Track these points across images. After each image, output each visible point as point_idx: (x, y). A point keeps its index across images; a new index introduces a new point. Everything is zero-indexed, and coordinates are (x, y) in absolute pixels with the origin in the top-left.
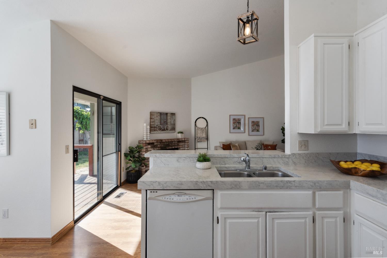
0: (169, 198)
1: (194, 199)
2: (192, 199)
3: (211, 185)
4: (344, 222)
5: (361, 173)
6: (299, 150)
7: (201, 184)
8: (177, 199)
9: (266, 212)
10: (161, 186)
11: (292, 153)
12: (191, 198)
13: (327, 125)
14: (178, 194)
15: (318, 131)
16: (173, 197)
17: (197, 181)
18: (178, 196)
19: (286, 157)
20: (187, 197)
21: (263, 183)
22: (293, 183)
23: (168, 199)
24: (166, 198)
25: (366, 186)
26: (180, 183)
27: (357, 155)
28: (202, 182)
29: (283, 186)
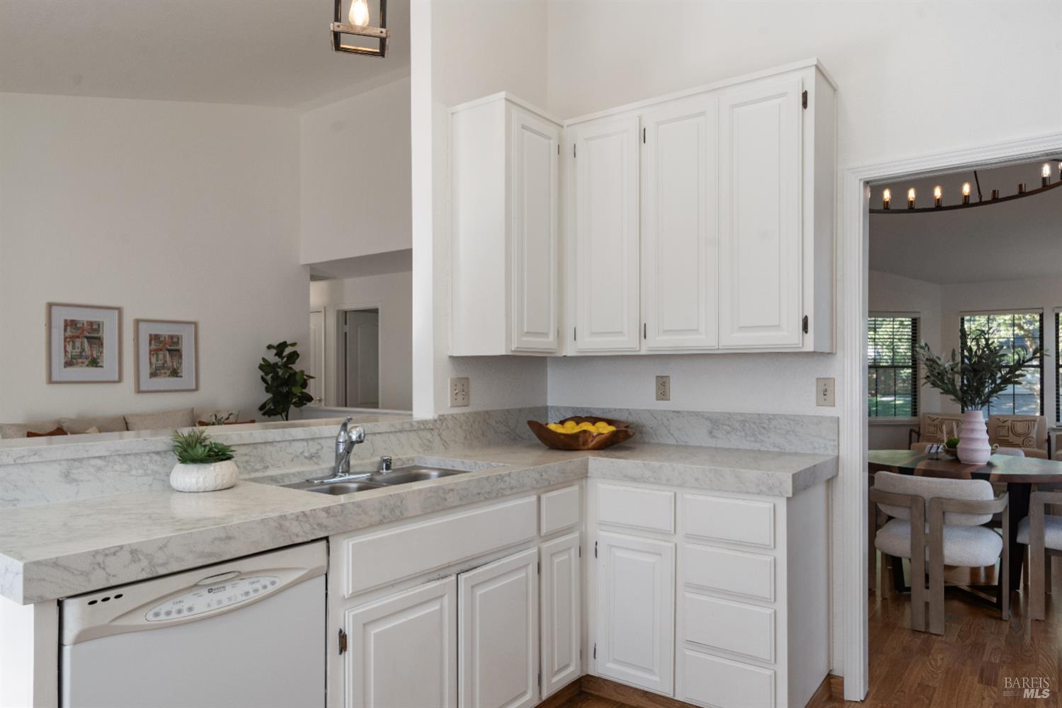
0: (174, 610)
1: (271, 589)
2: (265, 587)
3: (325, 522)
4: (580, 556)
5: (592, 441)
6: (453, 406)
7: (295, 523)
8: (209, 605)
9: (457, 575)
10: (145, 563)
11: (440, 415)
12: (258, 586)
13: (528, 333)
14: (209, 585)
15: (513, 349)
16: (189, 600)
17: (284, 517)
18: (210, 591)
19: (428, 427)
20: (244, 586)
21: (452, 490)
22: (507, 479)
23: (168, 613)
24: (163, 612)
25: (622, 462)
26: (223, 535)
27: (547, 413)
28: (297, 518)
29: (490, 491)
